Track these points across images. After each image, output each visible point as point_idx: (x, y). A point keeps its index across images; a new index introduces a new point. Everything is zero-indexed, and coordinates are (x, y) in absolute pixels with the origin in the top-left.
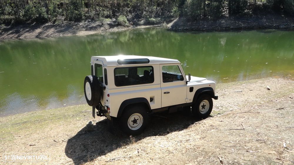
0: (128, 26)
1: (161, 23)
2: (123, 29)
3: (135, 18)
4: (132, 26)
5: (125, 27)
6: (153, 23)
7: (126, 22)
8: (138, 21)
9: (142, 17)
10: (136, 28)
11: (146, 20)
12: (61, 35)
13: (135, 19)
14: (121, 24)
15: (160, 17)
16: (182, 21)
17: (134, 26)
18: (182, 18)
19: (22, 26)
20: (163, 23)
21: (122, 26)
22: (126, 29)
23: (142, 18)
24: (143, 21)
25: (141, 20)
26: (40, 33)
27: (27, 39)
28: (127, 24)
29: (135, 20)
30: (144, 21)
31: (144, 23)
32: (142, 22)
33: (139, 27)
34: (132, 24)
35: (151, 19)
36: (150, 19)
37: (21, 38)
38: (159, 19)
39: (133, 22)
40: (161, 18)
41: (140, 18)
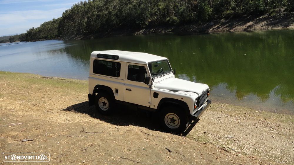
12: (270, 28)
19: (237, 20)
26: (250, 26)
27: (236, 32)
37: (231, 31)
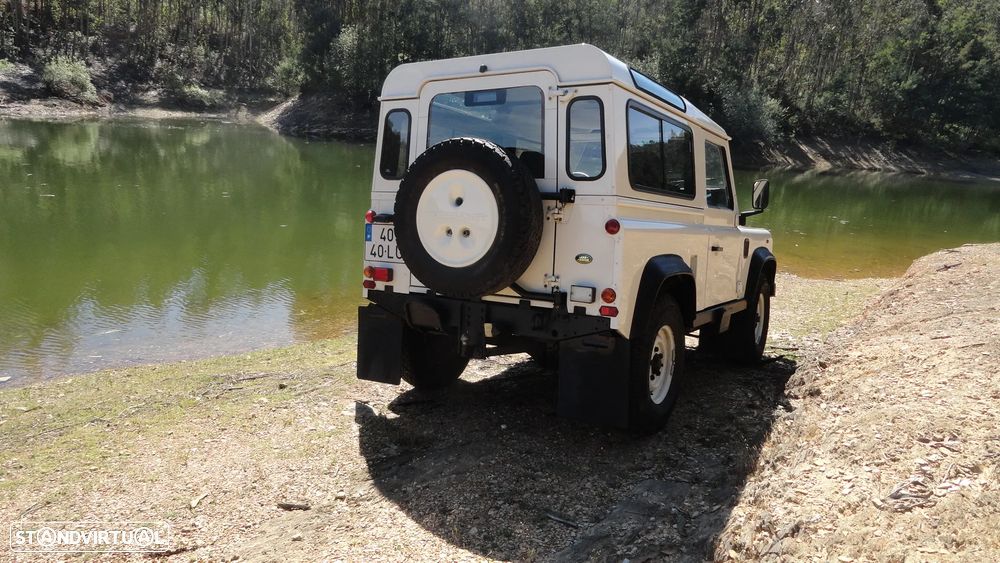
0: (94, 105)
1: (230, 107)
2: (76, 113)
3: (122, 78)
4: (108, 107)
5: (82, 104)
6: (196, 105)
7: (83, 88)
8: (136, 90)
9: (152, 79)
10: (130, 113)
11: (169, 93)
13: (119, 81)
14: (62, 90)
15: (221, 89)
16: (323, 108)
17: (122, 107)
18: (314, 98)
20: (239, 109)
21: (67, 98)
22: (85, 113)
23: (151, 83)
24: (154, 93)
25: (147, 90)
28: (91, 94)
29: (122, 84)
30: (159, 94)
31: (160, 99)
32: (152, 95)
33: (141, 113)
34: (109, 99)
35: (193, 89)
36: (186, 90)
38: (221, 92)
39: (112, 90)
40: (229, 91)
41: (141, 81)
